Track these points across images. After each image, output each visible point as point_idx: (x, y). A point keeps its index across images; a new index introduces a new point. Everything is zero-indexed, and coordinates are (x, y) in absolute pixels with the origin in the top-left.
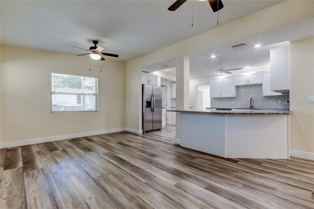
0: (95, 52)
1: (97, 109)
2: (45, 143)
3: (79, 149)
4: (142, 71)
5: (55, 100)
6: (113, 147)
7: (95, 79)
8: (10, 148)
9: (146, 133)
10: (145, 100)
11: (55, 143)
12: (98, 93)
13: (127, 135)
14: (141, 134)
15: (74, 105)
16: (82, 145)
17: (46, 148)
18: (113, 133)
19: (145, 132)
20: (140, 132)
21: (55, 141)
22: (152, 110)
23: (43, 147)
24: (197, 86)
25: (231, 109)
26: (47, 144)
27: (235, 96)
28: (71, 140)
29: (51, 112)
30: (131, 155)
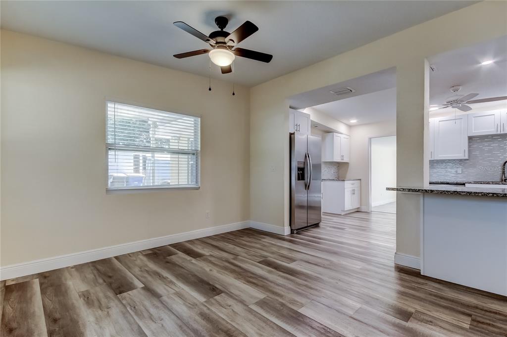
0: (222, 45)
1: (197, 182)
2: (94, 263)
3: (183, 283)
4: (290, 107)
5: (116, 164)
6: (261, 277)
7: (193, 120)
8: (13, 280)
9: (297, 233)
10: (295, 165)
11: (116, 261)
12: (199, 149)
13: (264, 238)
14: (287, 236)
15: (128, 174)
16: (183, 270)
17: (101, 281)
18: (228, 233)
19: (295, 232)
20: (287, 231)
21: (116, 258)
22: (307, 187)
23: (93, 276)
24: (371, 138)
25: (464, 184)
26: (99, 267)
27: (467, 157)
28: (150, 252)
29: (108, 191)
30: (338, 311)
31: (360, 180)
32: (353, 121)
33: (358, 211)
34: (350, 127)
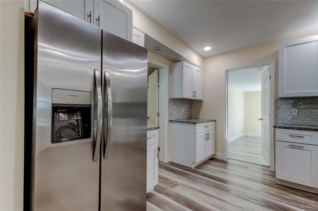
24: (228, 71)
31: (215, 121)
32: (208, 49)
33: (212, 159)
34: (204, 58)
